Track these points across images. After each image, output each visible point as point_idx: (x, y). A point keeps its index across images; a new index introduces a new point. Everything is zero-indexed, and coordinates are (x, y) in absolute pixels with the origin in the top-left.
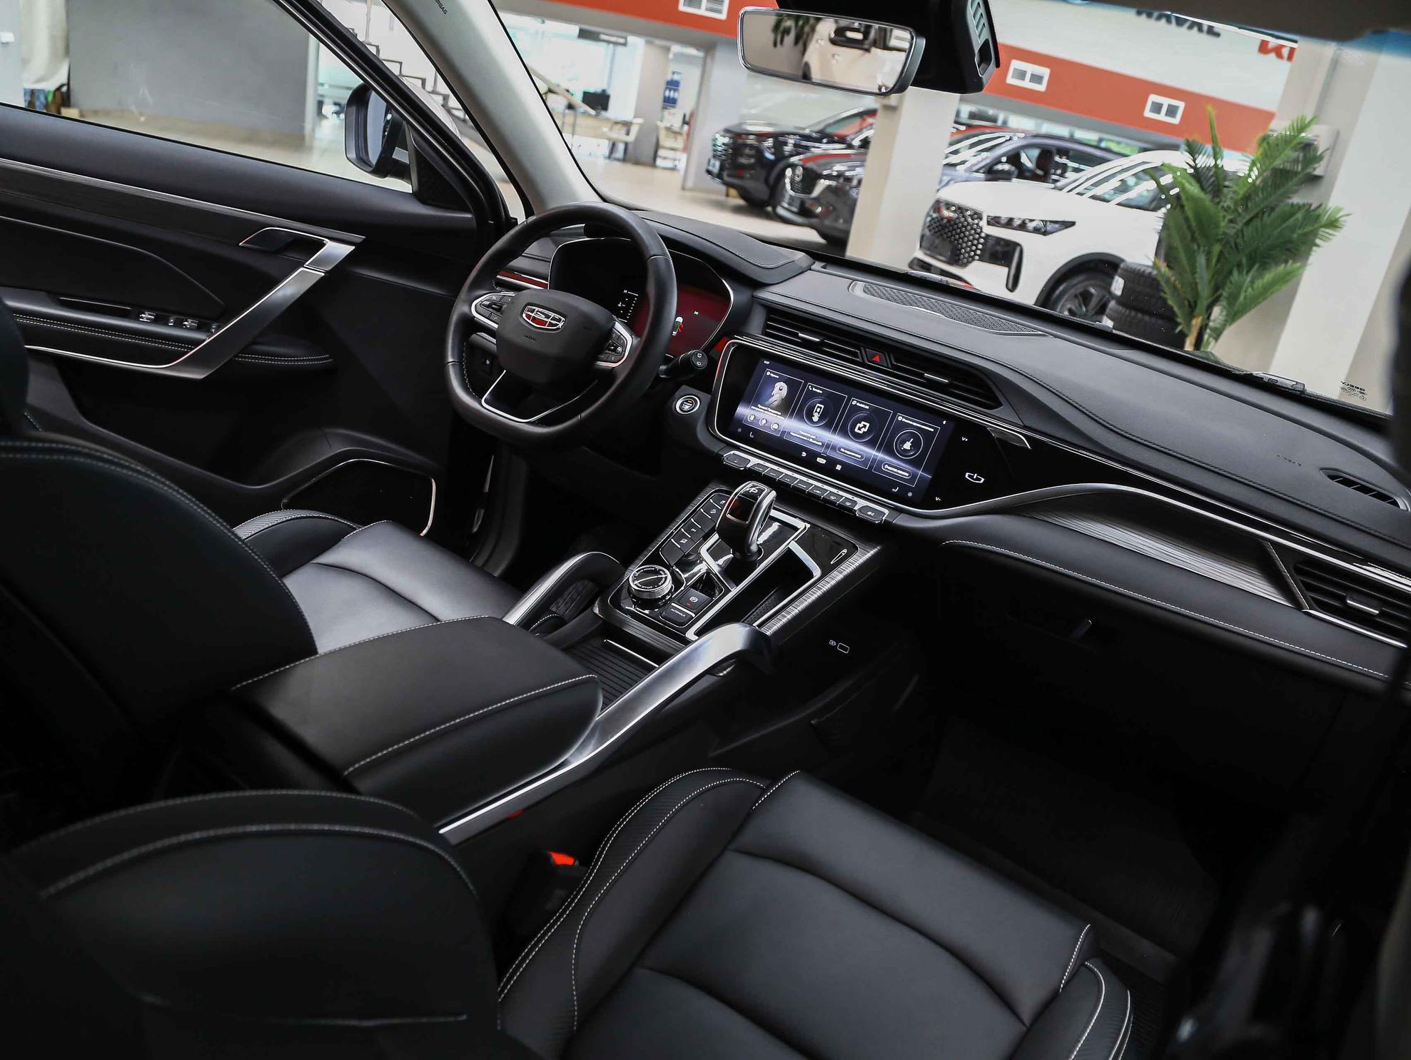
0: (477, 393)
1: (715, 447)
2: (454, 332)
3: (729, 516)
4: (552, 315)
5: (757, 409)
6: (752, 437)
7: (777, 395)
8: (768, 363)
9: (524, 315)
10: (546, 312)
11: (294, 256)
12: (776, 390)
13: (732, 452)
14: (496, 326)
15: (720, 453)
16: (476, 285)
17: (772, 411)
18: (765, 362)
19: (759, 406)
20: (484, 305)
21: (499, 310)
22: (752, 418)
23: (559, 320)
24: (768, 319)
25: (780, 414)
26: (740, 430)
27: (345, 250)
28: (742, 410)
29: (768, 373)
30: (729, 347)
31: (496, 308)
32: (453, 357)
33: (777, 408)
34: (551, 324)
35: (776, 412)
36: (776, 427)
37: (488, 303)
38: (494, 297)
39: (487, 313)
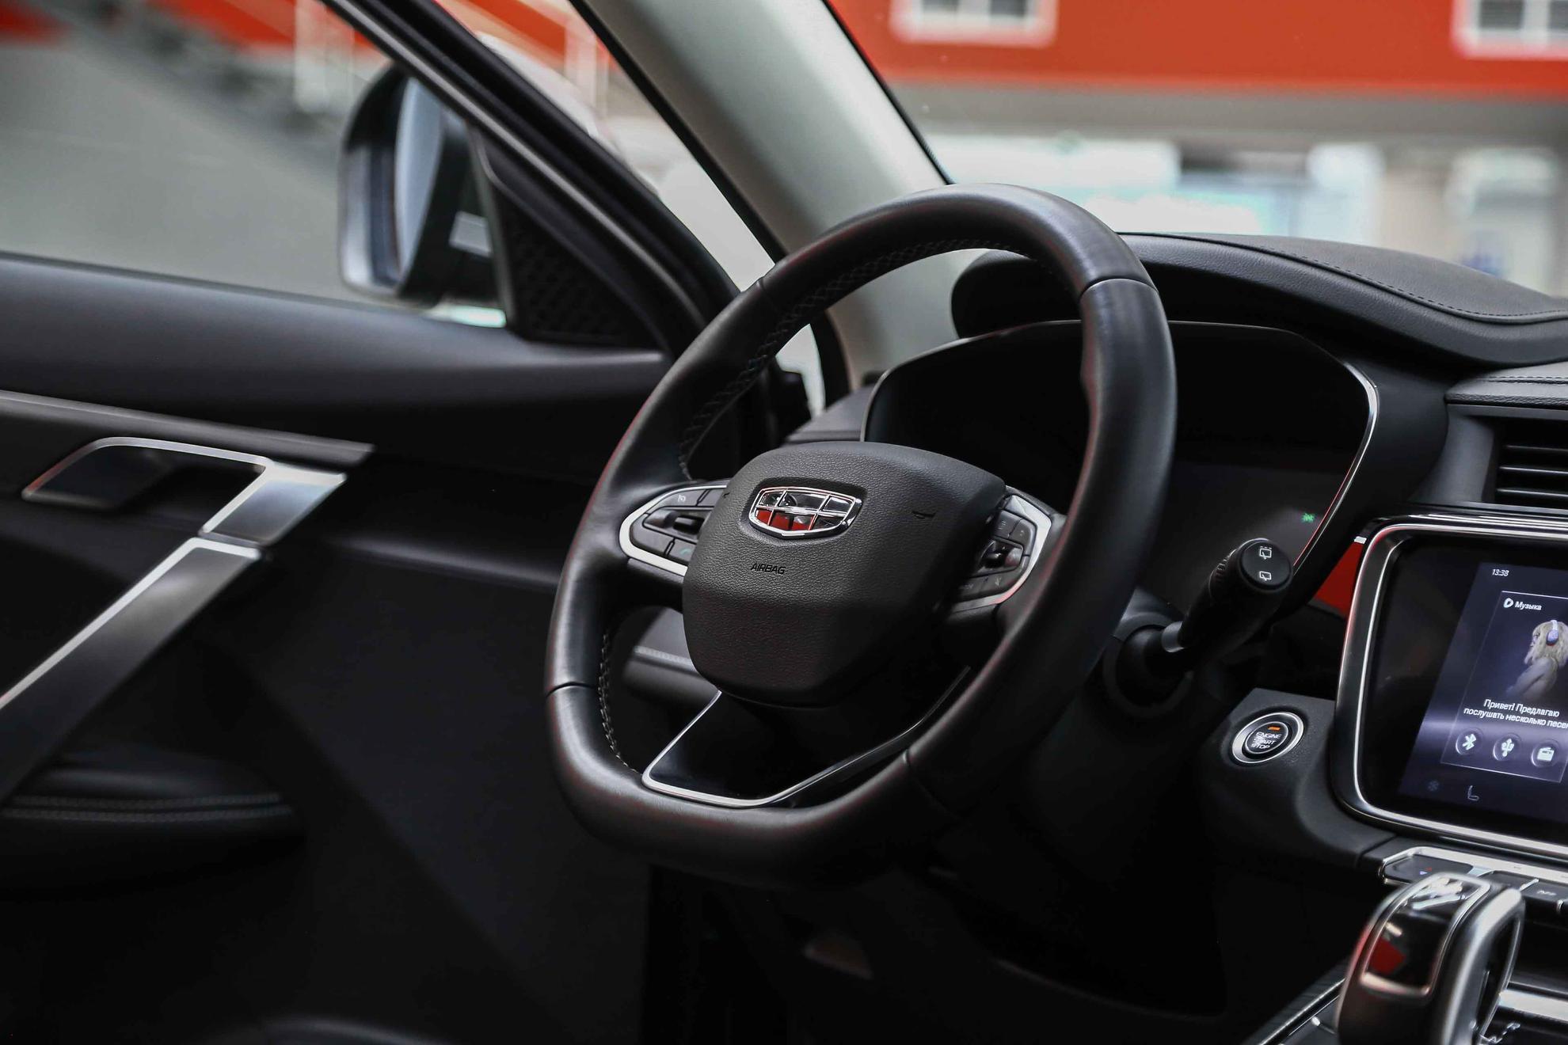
0: (633, 762)
1: (1358, 843)
2: (576, 606)
3: (1370, 980)
4: (824, 496)
5: (1482, 713)
6: (1475, 798)
7: (1543, 662)
8: (1505, 573)
9: (753, 517)
10: (815, 493)
11: (173, 514)
12: (1537, 646)
13: (1410, 852)
14: (682, 570)
15: (1373, 855)
16: (630, 474)
17: (1528, 710)
18: (1496, 572)
19: (1489, 703)
20: (655, 523)
21: (694, 529)
22: (1470, 742)
23: (843, 508)
24: (1501, 455)
25: (1556, 714)
26: (1434, 786)
27: (319, 485)
28: (1433, 726)
29: (1508, 603)
30: (1381, 547)
31: (689, 524)
32: (572, 669)
33: (1546, 699)
34: (822, 521)
35: (1543, 712)
36: (1546, 755)
37: (662, 515)
38: (683, 497)
39: (660, 540)
